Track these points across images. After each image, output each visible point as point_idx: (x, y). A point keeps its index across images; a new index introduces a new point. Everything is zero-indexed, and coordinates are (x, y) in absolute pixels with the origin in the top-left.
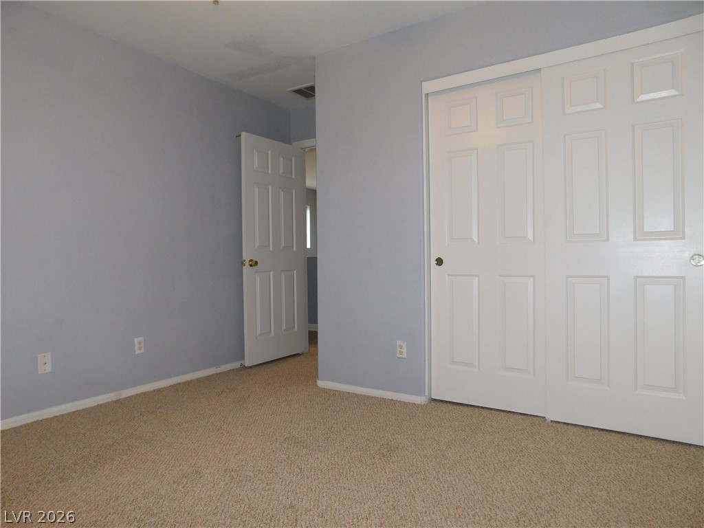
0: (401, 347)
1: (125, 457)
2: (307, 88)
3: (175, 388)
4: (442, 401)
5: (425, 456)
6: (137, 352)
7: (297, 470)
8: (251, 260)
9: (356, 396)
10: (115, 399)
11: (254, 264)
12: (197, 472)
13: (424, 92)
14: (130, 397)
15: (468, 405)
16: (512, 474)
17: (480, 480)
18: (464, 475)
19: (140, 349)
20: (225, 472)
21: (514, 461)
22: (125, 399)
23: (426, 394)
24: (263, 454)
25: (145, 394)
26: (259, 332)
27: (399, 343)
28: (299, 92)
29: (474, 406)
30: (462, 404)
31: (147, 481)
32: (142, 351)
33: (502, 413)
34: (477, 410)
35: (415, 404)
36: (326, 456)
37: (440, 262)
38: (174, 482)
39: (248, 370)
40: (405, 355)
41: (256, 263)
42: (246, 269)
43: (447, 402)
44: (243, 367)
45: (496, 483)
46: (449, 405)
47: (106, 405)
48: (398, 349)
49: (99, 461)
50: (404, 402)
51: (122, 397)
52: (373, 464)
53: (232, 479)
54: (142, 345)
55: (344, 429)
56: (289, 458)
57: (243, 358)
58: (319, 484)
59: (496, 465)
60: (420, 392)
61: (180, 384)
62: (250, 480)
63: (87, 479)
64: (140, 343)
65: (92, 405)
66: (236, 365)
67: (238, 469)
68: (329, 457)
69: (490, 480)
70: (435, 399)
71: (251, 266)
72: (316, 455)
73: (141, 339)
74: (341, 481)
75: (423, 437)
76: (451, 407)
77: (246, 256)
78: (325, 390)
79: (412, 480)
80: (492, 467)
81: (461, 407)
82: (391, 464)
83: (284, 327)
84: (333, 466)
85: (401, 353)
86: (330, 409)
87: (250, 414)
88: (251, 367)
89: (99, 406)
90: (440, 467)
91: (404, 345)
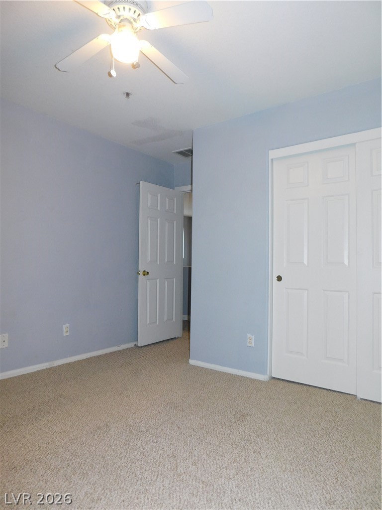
0: (250, 339)
1: (58, 412)
2: (186, 151)
3: (89, 360)
4: (279, 379)
5: (268, 422)
6: (65, 334)
7: (176, 428)
8: (144, 271)
9: (217, 372)
10: (48, 367)
11: (146, 273)
12: (107, 425)
13: (270, 158)
14: (59, 366)
15: (298, 383)
16: (332, 439)
17: (308, 443)
18: (296, 439)
19: (67, 332)
20: (126, 427)
21: (333, 429)
22: (55, 367)
23: (268, 373)
24: (152, 414)
25: (69, 364)
26: (148, 322)
27: (249, 335)
28: (181, 153)
29: (303, 384)
30: (294, 382)
31: (73, 431)
32: (68, 334)
33: (324, 390)
34: (305, 387)
35: (260, 381)
36: (196, 418)
37: (279, 278)
38: (91, 433)
39: (140, 349)
40: (253, 345)
41: (148, 273)
42: (141, 277)
43: (283, 380)
44: (137, 347)
45: (320, 445)
46: (284, 382)
47: (43, 371)
48: (248, 340)
49: (39, 413)
50: (252, 379)
51: (54, 366)
52: (230, 426)
53: (131, 433)
54: (68, 330)
55: (209, 398)
56: (170, 418)
57: (136, 339)
58: (192, 439)
59: (320, 432)
60: (263, 372)
61: (92, 357)
62: (144, 434)
63: (33, 426)
64: (66, 328)
65: (33, 371)
66: (131, 345)
67: (135, 425)
68: (199, 419)
69: (316, 443)
70: (274, 378)
71: (144, 275)
72: (189, 417)
73: (68, 325)
74: (207, 438)
75: (266, 407)
76: (286, 384)
77: (141, 268)
78: (195, 367)
79: (258, 440)
80: (317, 433)
81: (293, 384)
82: (243, 427)
83: (166, 319)
84: (202, 426)
85: (250, 343)
86: (198, 382)
87: (143, 383)
88: (142, 347)
89: (38, 372)
90: (278, 431)
91: (253, 337)
